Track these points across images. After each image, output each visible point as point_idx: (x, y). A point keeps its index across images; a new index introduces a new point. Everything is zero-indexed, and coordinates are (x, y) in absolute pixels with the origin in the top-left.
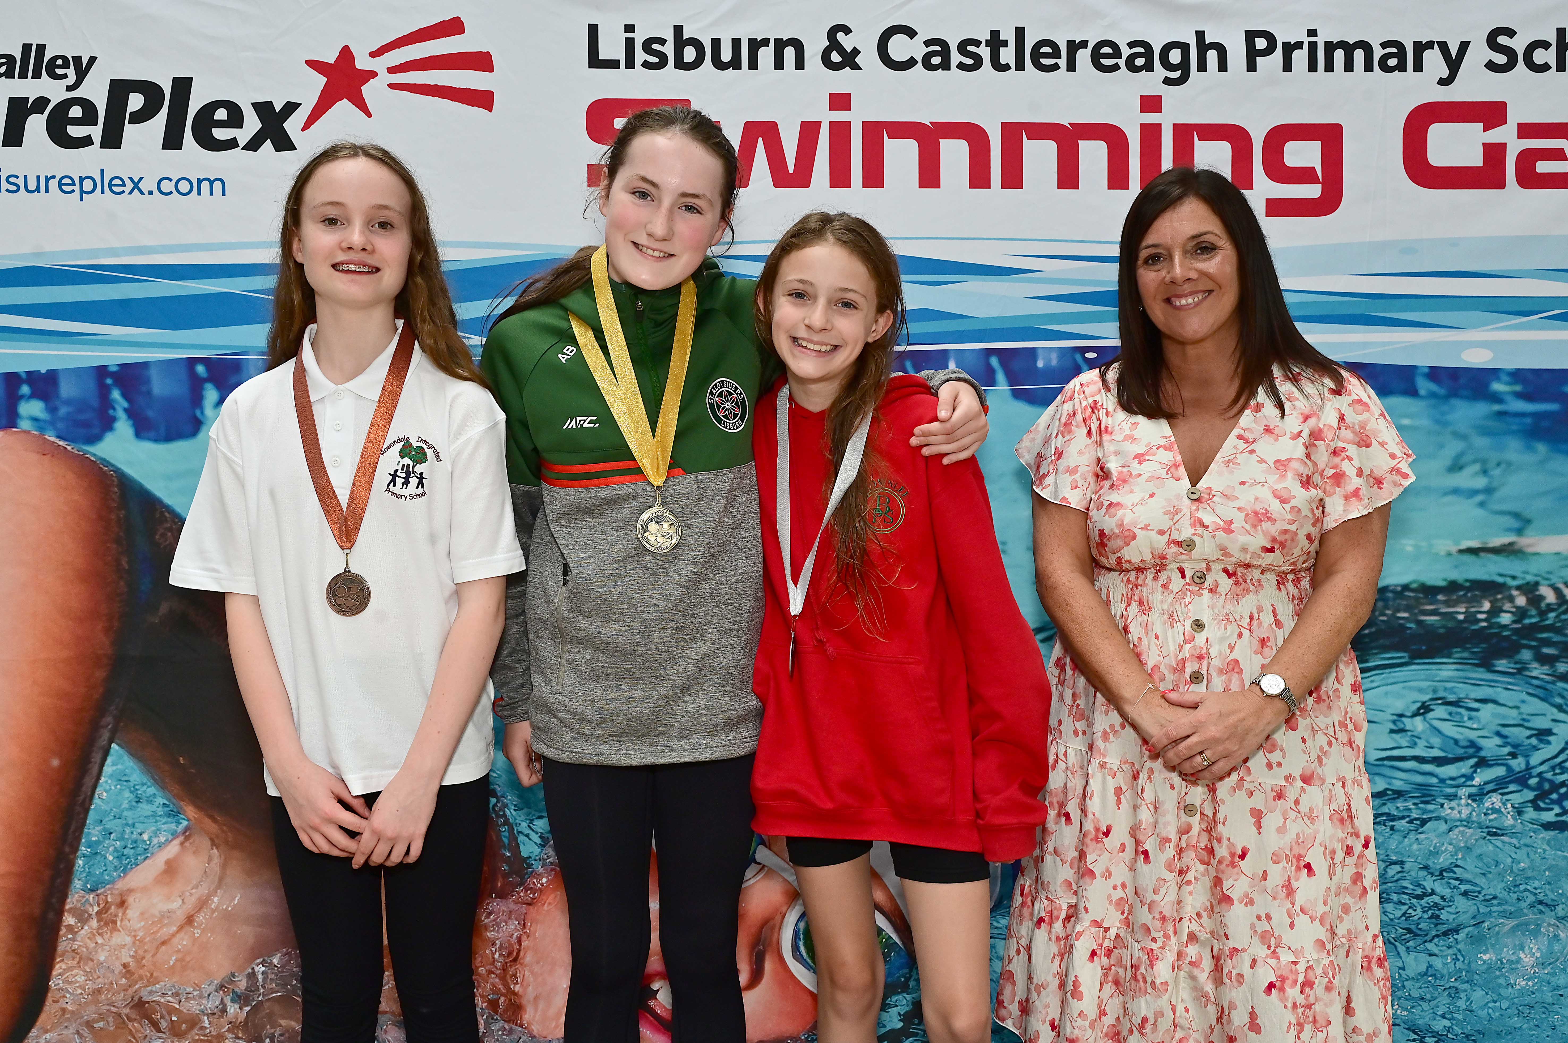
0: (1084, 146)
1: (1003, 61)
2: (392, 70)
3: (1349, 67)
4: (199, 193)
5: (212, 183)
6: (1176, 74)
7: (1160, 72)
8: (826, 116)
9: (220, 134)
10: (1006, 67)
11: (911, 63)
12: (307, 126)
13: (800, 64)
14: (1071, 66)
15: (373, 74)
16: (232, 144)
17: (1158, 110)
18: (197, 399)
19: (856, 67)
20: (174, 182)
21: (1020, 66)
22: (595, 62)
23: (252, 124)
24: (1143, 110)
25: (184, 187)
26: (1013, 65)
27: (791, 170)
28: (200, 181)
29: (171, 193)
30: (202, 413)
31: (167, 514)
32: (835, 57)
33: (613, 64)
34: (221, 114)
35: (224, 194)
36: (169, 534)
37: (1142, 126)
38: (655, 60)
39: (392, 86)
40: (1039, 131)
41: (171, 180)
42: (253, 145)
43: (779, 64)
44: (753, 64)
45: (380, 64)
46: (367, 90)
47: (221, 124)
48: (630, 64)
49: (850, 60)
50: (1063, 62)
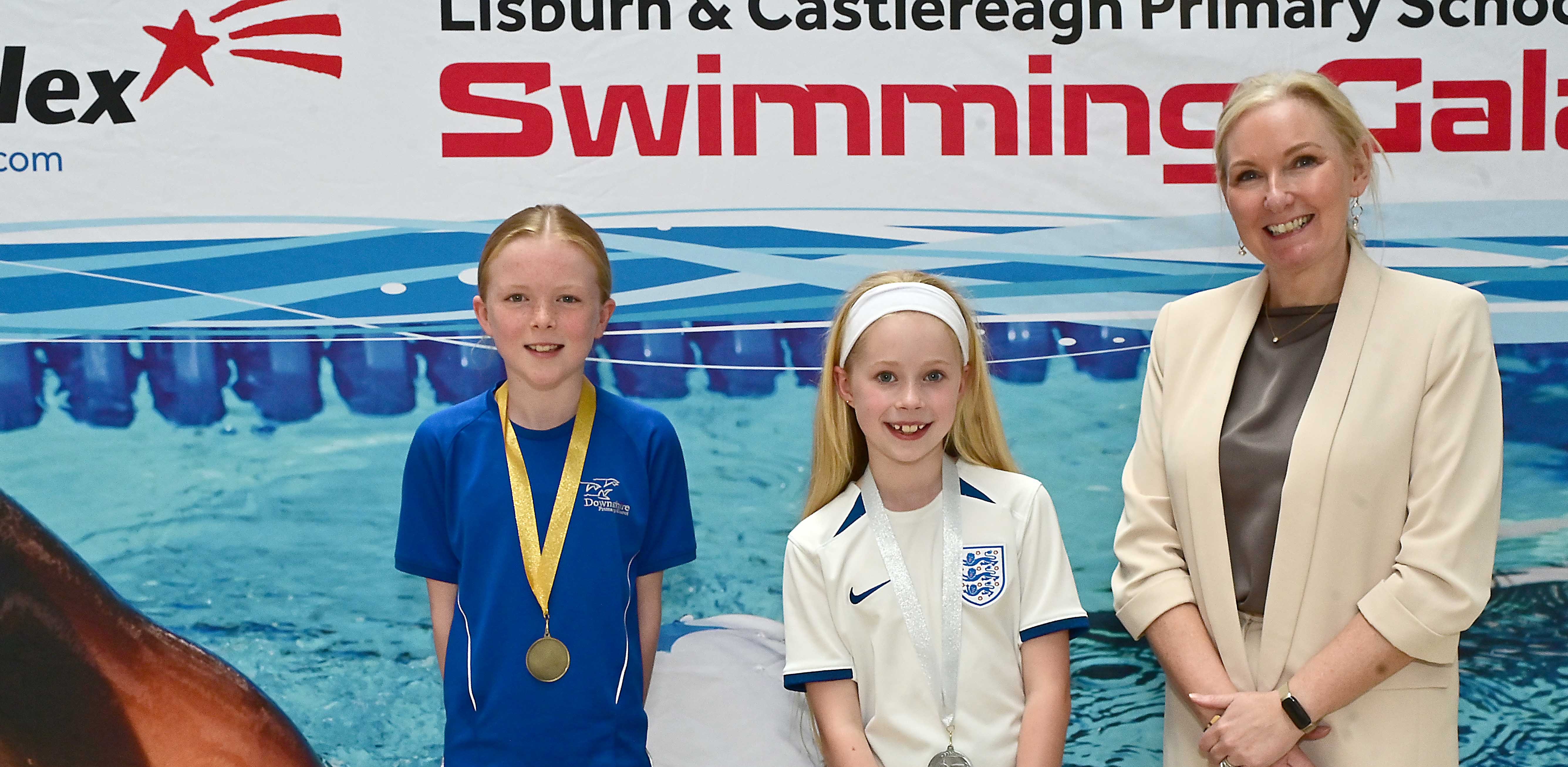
0: (969, 108)
1: (882, 19)
2: (234, 36)
3: (1252, 22)
4: (35, 169)
5: (47, 157)
6: (1067, 32)
7: (1050, 29)
8: (695, 80)
9: (55, 106)
10: (886, 26)
11: (784, 21)
12: (146, 96)
13: (666, 23)
14: (955, 24)
15: (214, 40)
16: (68, 116)
17: (1049, 70)
18: (37, 386)
19: (725, 26)
20: (8, 157)
21: (901, 24)
22: (448, 23)
23: (89, 95)
24: (1032, 71)
25: (19, 162)
26: (893, 23)
27: (658, 136)
28: (35, 156)
29: (5, 169)
30: (43, 400)
31: (8, 507)
32: (704, 16)
33: (468, 26)
34: (56, 85)
35: (60, 169)
36: (11, 527)
37: (1032, 88)
38: (512, 21)
39: (235, 53)
40: (921, 93)
41: (5, 155)
42: (90, 117)
43: (644, 24)
44: (616, 24)
45: (221, 30)
46: (208, 57)
47: (56, 95)
48: (486, 26)
49: (719, 19)
50: (946, 19)
